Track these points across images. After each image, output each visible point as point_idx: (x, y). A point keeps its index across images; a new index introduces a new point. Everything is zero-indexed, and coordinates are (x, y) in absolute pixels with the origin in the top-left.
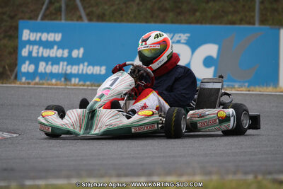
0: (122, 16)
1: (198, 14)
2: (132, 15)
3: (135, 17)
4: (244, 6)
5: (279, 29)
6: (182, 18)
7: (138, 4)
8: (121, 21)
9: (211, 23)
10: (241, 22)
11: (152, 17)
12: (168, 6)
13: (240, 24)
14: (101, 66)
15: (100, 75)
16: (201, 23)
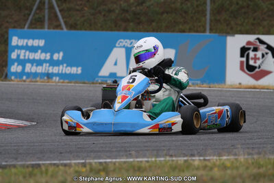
0: (91, 25)
1: (154, 24)
2: (99, 25)
3: (101, 27)
4: (192, 18)
5: (226, 36)
6: (141, 27)
7: (104, 15)
8: (91, 30)
9: (165, 31)
10: (190, 30)
11: (116, 26)
12: (129, 17)
13: (189, 32)
14: (77, 67)
15: (77, 74)
16: (157, 31)
